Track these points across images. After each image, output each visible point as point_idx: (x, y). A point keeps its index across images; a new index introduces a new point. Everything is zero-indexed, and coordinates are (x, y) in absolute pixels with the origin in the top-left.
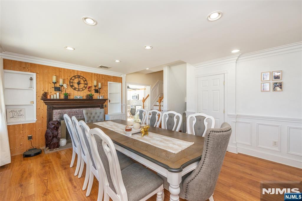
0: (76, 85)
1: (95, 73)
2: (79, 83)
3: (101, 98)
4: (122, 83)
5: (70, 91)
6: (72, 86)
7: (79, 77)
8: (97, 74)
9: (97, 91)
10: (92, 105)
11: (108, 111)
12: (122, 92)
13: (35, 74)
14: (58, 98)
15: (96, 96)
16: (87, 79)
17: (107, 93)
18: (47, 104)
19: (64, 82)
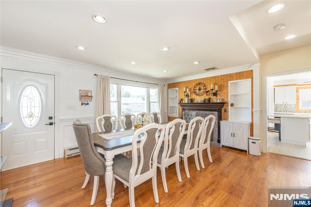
0: (197, 91)
1: (213, 77)
2: (200, 89)
3: (218, 101)
4: (252, 78)
5: (194, 96)
6: (195, 93)
7: (200, 84)
8: (215, 77)
9: (215, 94)
10: (210, 109)
11: (228, 116)
12: (252, 91)
13: (178, 88)
14: (187, 102)
15: (215, 100)
16: (206, 84)
17: (228, 95)
18: (181, 106)
19: (190, 90)
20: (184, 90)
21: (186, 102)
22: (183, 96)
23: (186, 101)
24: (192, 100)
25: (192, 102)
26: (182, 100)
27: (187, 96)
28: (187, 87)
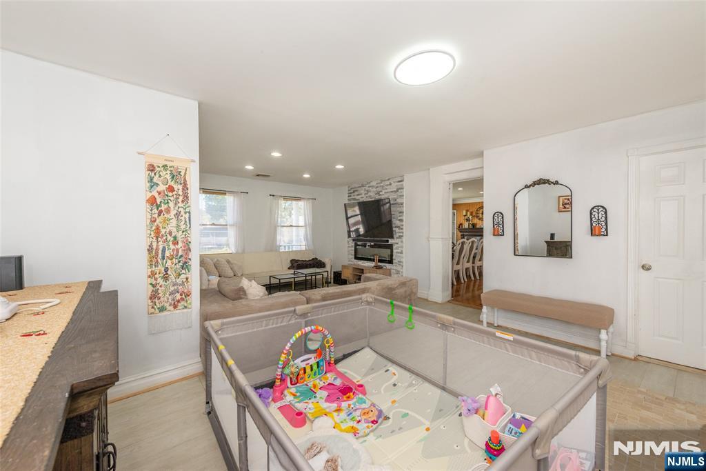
18: (461, 232)
19: (471, 214)
20: (464, 214)
21: (467, 227)
22: (462, 220)
23: (466, 225)
24: (474, 225)
25: (473, 227)
26: (461, 224)
27: (468, 220)
28: (467, 211)
